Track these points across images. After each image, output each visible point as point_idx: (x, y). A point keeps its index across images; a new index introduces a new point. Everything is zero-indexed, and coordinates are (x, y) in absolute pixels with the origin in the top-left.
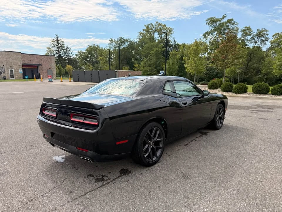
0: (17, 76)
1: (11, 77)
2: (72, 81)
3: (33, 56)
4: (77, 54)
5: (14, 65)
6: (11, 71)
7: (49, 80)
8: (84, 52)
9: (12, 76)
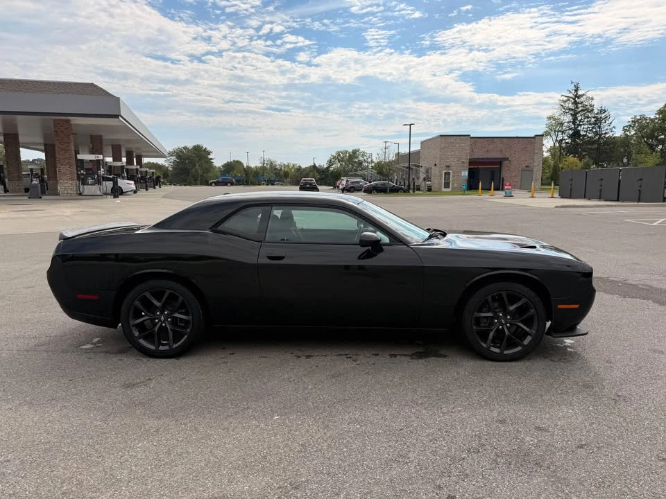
0: (455, 185)
1: (445, 187)
2: (556, 195)
3: (495, 140)
4: (628, 124)
5: (453, 163)
6: (447, 174)
7: (506, 193)
8: (652, 117)
9: (447, 185)
